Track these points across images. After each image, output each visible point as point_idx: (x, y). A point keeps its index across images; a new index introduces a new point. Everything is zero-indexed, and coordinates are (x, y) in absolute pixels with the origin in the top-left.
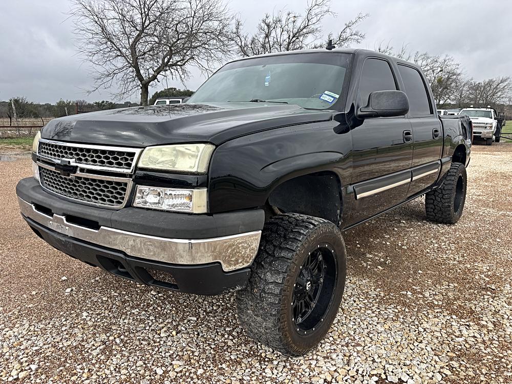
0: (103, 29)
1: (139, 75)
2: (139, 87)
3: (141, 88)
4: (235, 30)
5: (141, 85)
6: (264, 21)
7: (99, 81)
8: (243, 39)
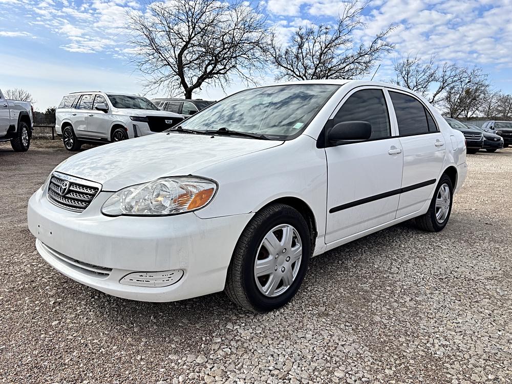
0: (152, 40)
1: (183, 83)
2: (184, 94)
3: (185, 95)
4: (270, 42)
5: (185, 92)
6: (298, 34)
7: (147, 87)
8: (277, 50)
